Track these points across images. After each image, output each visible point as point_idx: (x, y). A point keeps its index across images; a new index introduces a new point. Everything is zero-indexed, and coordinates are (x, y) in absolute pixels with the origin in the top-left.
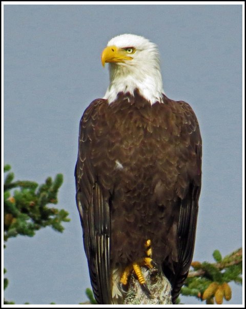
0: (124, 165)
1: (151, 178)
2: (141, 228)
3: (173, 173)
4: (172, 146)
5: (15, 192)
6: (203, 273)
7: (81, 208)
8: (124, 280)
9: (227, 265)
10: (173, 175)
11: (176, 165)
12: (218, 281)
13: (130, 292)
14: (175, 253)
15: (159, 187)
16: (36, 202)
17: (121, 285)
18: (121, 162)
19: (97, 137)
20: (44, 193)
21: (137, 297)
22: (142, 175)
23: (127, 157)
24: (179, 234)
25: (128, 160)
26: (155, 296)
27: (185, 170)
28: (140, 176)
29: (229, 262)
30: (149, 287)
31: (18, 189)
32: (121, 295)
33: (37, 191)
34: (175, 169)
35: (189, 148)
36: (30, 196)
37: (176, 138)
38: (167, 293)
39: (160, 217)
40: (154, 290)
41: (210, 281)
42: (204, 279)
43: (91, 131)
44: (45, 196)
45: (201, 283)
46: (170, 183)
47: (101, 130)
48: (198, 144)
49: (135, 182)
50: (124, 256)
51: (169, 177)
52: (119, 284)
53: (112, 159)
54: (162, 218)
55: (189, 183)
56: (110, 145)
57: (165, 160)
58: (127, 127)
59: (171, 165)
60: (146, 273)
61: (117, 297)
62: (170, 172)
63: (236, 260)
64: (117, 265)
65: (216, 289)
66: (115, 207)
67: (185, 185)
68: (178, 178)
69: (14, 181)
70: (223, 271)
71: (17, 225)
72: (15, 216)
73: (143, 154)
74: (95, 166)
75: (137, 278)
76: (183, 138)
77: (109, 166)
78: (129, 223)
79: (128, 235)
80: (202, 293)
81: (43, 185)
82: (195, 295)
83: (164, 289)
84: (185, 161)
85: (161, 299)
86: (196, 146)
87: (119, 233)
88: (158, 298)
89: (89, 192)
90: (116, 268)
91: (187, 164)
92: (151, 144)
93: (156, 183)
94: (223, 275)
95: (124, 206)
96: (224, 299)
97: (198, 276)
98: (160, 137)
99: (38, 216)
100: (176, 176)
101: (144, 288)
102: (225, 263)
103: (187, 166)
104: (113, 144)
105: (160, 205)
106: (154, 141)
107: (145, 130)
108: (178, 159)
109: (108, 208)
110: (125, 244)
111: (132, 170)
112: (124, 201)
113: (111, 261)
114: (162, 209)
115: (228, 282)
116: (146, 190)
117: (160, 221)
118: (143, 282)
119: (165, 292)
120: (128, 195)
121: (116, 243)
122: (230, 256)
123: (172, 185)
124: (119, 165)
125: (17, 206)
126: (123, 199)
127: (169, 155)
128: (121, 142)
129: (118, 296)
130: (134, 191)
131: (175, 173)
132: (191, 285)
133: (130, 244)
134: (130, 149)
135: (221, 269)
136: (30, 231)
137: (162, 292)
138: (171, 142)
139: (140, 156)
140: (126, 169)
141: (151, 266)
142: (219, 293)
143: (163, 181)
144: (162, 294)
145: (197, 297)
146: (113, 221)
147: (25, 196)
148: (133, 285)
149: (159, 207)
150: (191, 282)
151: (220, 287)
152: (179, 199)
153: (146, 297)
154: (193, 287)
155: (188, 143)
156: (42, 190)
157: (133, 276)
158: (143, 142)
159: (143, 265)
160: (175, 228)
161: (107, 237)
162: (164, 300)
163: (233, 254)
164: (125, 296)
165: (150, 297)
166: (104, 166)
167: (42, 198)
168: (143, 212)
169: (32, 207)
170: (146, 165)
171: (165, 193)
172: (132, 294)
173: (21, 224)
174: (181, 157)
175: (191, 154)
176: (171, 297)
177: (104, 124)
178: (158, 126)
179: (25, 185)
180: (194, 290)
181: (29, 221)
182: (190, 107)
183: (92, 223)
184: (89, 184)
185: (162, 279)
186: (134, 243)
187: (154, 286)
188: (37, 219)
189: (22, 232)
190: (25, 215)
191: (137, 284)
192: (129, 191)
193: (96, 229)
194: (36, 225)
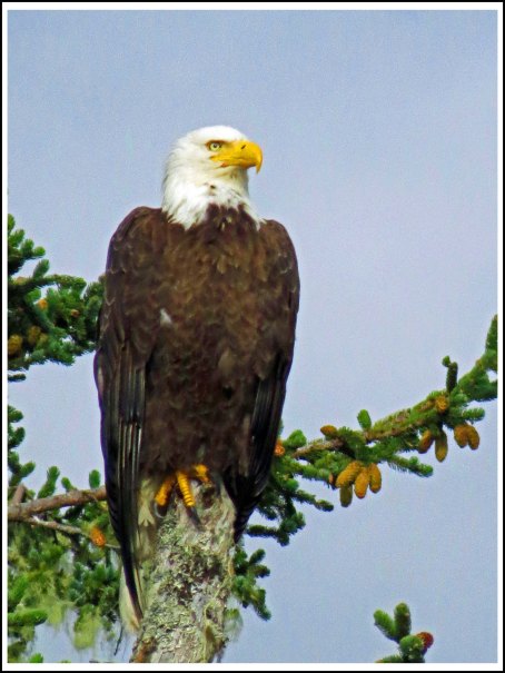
0: (174, 318)
1: (214, 344)
2: (192, 420)
3: (250, 339)
4: (252, 295)
5: (50, 291)
6: (340, 444)
7: (101, 378)
8: (161, 498)
9: (379, 435)
10: (249, 341)
11: (256, 325)
12: (362, 460)
13: (168, 517)
14: (245, 463)
15: (226, 359)
16: (81, 311)
17: (156, 505)
18: (169, 313)
19: (136, 268)
20: (95, 298)
21: (178, 526)
22: (201, 338)
23: (179, 306)
24: (253, 432)
25: (181, 312)
26: (208, 527)
27: (270, 334)
28: (197, 339)
29: (382, 432)
30: (201, 512)
31: (55, 288)
32: (152, 521)
33: (83, 294)
34: (255, 332)
35: (280, 300)
36: (71, 301)
37: (261, 284)
38: (226, 524)
39: (225, 404)
40: (207, 518)
41: (350, 459)
42: (341, 454)
43: (126, 257)
44: (95, 303)
45: (335, 460)
46: (243, 354)
47: (142, 258)
48: (294, 291)
49: (189, 348)
50: (162, 460)
51: (243, 343)
52: (152, 503)
53: (156, 305)
54: (227, 408)
55: (275, 354)
56: (155, 283)
57: (238, 318)
58: (181, 256)
59: (247, 324)
60: (196, 490)
61: (146, 524)
62: (246, 337)
63: (393, 429)
64: (151, 473)
65: (358, 473)
66: (155, 382)
67: (269, 358)
68: (258, 345)
69: (48, 274)
70: (372, 445)
71: (46, 345)
72: (45, 330)
73: (205, 304)
74: (127, 313)
75: (181, 496)
76: (272, 284)
77: (150, 316)
78: (173, 410)
79: (171, 427)
80: (335, 477)
81: (95, 285)
82: (324, 479)
83: (223, 518)
84: (272, 319)
85: (217, 533)
86: (291, 294)
87: (158, 424)
88: (212, 531)
89: (115, 354)
90: (149, 477)
91: (274, 325)
92: (219, 291)
93: (222, 352)
94: (371, 450)
95: (169, 382)
96: (368, 489)
97: (331, 450)
98: (236, 281)
99: (82, 332)
100: (255, 342)
101: (191, 513)
102: (377, 432)
103: (273, 328)
104: (158, 283)
105: (227, 387)
106: (224, 286)
107: (214, 268)
108: (259, 315)
109: (143, 383)
110: (165, 440)
111: (186, 327)
112: (169, 374)
113: (142, 466)
114: (229, 393)
115: (377, 462)
116: (206, 361)
117: (224, 412)
118: (190, 504)
119: (223, 523)
120: (177, 366)
121: (151, 436)
122: (385, 423)
123: (247, 358)
124: (166, 318)
125: (49, 315)
126: (168, 371)
127: (246, 309)
128: (173, 281)
129: (149, 523)
130: (187, 361)
131: (254, 338)
132: (318, 462)
133: (174, 442)
134: (185, 294)
135: (369, 441)
136: (67, 356)
137: (219, 522)
138: (252, 289)
139: (199, 307)
140: (177, 326)
141: (206, 479)
142: (362, 479)
143: (233, 350)
144: (219, 525)
145: (328, 483)
146: (149, 404)
147: (64, 300)
148: (175, 507)
149: (225, 390)
150: (320, 458)
151: (364, 469)
152: (257, 379)
153: (193, 527)
154: (322, 466)
155: (278, 291)
156: (92, 292)
157: (176, 493)
158: (205, 285)
159: (192, 477)
160: (247, 424)
161: (138, 428)
162: (221, 534)
163: (391, 419)
164: (159, 523)
165: (200, 528)
166: (142, 316)
167: (91, 306)
168: (197, 395)
169: (74, 319)
170: (210, 322)
171: (236, 369)
172: (171, 521)
173: (53, 344)
174: (265, 313)
175: (281, 309)
176: (232, 531)
177: (148, 249)
178: (237, 266)
179: (65, 283)
180: (322, 471)
181: (68, 340)
182: (285, 231)
183: (116, 403)
184: (116, 342)
185: (221, 501)
186: (180, 439)
187: (207, 511)
188: (80, 337)
189: (55, 356)
190: (62, 330)
191: (180, 505)
192: (178, 361)
193: (122, 413)
194: (78, 348)
